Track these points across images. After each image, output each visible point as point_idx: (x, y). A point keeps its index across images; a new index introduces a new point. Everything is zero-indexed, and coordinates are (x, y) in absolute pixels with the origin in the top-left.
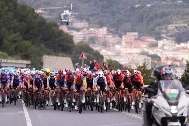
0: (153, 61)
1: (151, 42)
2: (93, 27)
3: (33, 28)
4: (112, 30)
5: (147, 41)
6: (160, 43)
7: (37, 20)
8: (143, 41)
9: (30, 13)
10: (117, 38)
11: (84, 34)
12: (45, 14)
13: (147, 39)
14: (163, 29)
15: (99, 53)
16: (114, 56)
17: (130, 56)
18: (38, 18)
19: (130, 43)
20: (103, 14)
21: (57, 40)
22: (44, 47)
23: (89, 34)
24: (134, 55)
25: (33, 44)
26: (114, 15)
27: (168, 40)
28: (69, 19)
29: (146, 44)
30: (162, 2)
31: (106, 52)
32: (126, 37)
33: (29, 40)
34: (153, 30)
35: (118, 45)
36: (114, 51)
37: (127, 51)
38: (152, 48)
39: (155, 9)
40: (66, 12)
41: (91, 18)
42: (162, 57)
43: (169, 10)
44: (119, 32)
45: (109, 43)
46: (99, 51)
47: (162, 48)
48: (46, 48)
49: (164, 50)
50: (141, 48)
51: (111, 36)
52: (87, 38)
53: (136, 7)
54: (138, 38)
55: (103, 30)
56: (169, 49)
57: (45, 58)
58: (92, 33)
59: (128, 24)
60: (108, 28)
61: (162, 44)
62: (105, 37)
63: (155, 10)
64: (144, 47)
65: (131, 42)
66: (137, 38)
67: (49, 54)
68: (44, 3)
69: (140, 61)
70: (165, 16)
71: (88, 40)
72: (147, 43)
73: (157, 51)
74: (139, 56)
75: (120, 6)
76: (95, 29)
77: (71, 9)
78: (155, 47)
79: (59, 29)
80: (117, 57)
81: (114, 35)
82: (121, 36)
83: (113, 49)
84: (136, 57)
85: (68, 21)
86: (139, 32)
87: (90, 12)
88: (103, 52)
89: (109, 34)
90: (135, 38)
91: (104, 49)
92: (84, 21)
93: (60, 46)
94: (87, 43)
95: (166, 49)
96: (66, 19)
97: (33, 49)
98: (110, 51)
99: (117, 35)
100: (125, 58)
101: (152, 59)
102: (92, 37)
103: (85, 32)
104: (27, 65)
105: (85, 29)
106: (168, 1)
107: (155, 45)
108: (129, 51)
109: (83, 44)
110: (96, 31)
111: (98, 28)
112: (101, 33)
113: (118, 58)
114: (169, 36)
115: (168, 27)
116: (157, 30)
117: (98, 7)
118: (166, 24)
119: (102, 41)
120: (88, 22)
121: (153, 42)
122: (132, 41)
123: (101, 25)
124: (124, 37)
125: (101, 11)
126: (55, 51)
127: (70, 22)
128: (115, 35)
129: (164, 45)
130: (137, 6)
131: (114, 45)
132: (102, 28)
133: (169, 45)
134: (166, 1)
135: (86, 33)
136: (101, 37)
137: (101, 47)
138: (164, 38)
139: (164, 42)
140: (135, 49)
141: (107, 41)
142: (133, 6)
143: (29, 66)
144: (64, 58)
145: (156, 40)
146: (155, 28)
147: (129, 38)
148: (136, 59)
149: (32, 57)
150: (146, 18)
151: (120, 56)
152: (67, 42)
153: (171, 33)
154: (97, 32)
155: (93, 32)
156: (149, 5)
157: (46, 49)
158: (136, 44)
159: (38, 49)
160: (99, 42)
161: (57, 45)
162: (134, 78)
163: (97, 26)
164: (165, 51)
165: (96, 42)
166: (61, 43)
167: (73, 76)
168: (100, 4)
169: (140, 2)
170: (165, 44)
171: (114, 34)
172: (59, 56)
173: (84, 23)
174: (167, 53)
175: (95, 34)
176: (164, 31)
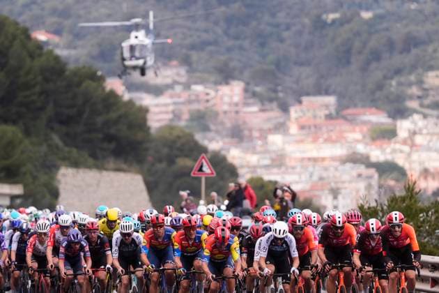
0: (382, 182)
1: (377, 124)
2: (202, 82)
3: (27, 86)
4: (258, 89)
5: (364, 123)
6: (404, 127)
7: (38, 63)
8: (351, 121)
9: (17, 43)
10: (275, 114)
11: (175, 103)
12: (57, 46)
13: (365, 114)
14: (410, 85)
15: (224, 159)
16: (266, 167)
17: (314, 167)
18: (40, 55)
19: (313, 129)
20: (230, 43)
21: (100, 120)
22: (60, 144)
23: (190, 102)
24: (326, 163)
25: (27, 133)
26: (263, 45)
27: (425, 116)
28: (148, 59)
29: (361, 131)
30: (406, 6)
31: (242, 155)
32: (302, 111)
33: (14, 122)
34: (380, 87)
35: (279, 133)
36: (266, 152)
37: (304, 152)
38: (378, 142)
39: (385, 25)
40: (136, 37)
41: (195, 56)
42: (411, 169)
43: (429, 27)
44: (281, 95)
45: (250, 130)
46: (223, 153)
47: (409, 142)
48: (66, 144)
49: (414, 148)
50: (347, 142)
51: (255, 109)
52: (186, 116)
53: (329, 21)
54: (337, 113)
55: (232, 90)
56: (431, 144)
57: (64, 175)
58: (198, 101)
59: (306, 71)
60: (248, 84)
61: (409, 131)
62: (237, 112)
63: (387, 29)
64: (356, 139)
65: (315, 126)
66: (333, 112)
67: (76, 164)
68: (54, 11)
69: (343, 182)
70: (416, 45)
71: (187, 120)
72: (365, 129)
73: (394, 151)
74: (341, 168)
75: (281, 17)
76: (206, 88)
77: (151, 26)
78: (389, 139)
79: (103, 89)
80: (275, 170)
81: (263, 104)
82: (285, 108)
83: (261, 146)
84: (332, 169)
85: (145, 63)
86: (341, 96)
87: (191, 36)
88: (235, 155)
89: (251, 101)
90: (327, 112)
91: (236, 147)
92: (175, 63)
93: (110, 138)
94: (187, 131)
95: (420, 146)
96: (137, 59)
97: (29, 149)
98: (254, 152)
99: (274, 105)
100: (300, 174)
101: (380, 176)
102: (199, 111)
103: (179, 97)
104: (13, 198)
105: (178, 89)
106: (425, 2)
107: (388, 134)
108: (312, 150)
109: (176, 133)
110: (212, 93)
111: (217, 83)
112: (226, 99)
113: (278, 174)
114: (429, 107)
115: (425, 79)
116: (392, 89)
117: (216, 23)
118: (420, 70)
119: (228, 125)
120: (186, 68)
121: (382, 124)
122: (321, 120)
123: (226, 75)
124: (296, 111)
125: (226, 33)
126: (94, 156)
127: (149, 68)
128: (268, 106)
129: (414, 133)
130: (332, 16)
131: (263, 135)
132: (227, 83)
133: (428, 134)
134: (418, 2)
135: (181, 100)
136: (225, 112)
137: (227, 140)
138: (416, 111)
139: (414, 123)
140: (329, 145)
141: (245, 123)
142: (319, 17)
143: (18, 201)
144: (121, 175)
145: (389, 116)
146: (388, 82)
147: (309, 114)
148: (331, 175)
149: (25, 174)
150: (360, 53)
151: (283, 169)
152: (131, 126)
153: (434, 96)
154: (215, 97)
155: (204, 97)
156: (366, 15)
157: (67, 149)
158: (332, 131)
159: (44, 148)
160: (220, 128)
161: (100, 136)
162: (392, 235)
163: (213, 78)
164: (417, 151)
165: (212, 127)
166: (113, 131)
167: (198, 233)
168: (221, 11)
169: (341, 5)
170: (417, 130)
171: (265, 100)
172: (106, 169)
173: (175, 71)
174: (424, 155)
175: (208, 101)
176: (414, 90)
